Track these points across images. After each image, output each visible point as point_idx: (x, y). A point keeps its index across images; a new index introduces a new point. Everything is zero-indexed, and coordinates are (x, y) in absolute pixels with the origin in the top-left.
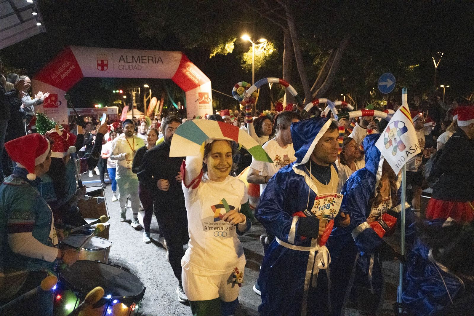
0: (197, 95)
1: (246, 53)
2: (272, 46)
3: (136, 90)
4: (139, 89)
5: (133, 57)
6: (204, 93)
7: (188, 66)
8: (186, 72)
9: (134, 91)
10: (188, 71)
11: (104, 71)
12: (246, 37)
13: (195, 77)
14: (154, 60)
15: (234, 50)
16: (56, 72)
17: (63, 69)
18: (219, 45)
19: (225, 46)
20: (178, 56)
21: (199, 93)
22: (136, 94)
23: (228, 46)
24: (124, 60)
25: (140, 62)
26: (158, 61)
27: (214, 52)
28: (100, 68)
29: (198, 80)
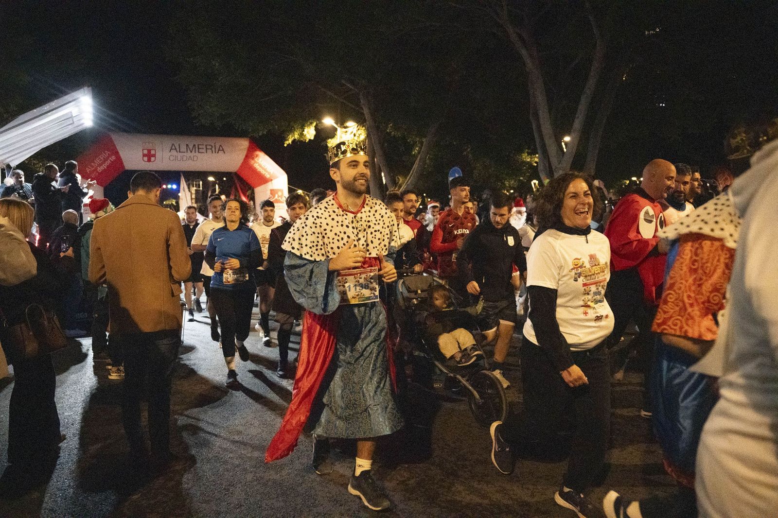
0: (269, 192)
1: (330, 140)
2: (362, 131)
3: (196, 185)
4: (201, 183)
5: (187, 145)
6: (278, 190)
7: (257, 156)
8: (253, 164)
9: (193, 187)
10: (257, 163)
11: (150, 163)
12: (328, 121)
13: (265, 170)
14: (213, 149)
15: (315, 136)
16: (92, 164)
17: (100, 161)
18: (294, 130)
19: (304, 131)
20: (244, 144)
21: (271, 190)
22: (196, 190)
23: (308, 132)
24: (176, 149)
25: (195, 151)
26: (219, 150)
27: (289, 140)
28: (146, 159)
29: (269, 173)
